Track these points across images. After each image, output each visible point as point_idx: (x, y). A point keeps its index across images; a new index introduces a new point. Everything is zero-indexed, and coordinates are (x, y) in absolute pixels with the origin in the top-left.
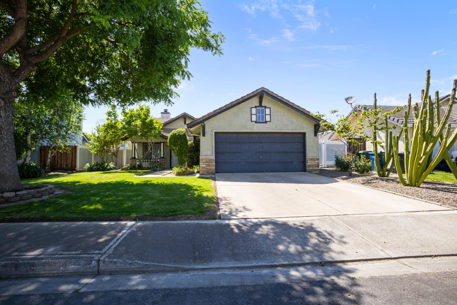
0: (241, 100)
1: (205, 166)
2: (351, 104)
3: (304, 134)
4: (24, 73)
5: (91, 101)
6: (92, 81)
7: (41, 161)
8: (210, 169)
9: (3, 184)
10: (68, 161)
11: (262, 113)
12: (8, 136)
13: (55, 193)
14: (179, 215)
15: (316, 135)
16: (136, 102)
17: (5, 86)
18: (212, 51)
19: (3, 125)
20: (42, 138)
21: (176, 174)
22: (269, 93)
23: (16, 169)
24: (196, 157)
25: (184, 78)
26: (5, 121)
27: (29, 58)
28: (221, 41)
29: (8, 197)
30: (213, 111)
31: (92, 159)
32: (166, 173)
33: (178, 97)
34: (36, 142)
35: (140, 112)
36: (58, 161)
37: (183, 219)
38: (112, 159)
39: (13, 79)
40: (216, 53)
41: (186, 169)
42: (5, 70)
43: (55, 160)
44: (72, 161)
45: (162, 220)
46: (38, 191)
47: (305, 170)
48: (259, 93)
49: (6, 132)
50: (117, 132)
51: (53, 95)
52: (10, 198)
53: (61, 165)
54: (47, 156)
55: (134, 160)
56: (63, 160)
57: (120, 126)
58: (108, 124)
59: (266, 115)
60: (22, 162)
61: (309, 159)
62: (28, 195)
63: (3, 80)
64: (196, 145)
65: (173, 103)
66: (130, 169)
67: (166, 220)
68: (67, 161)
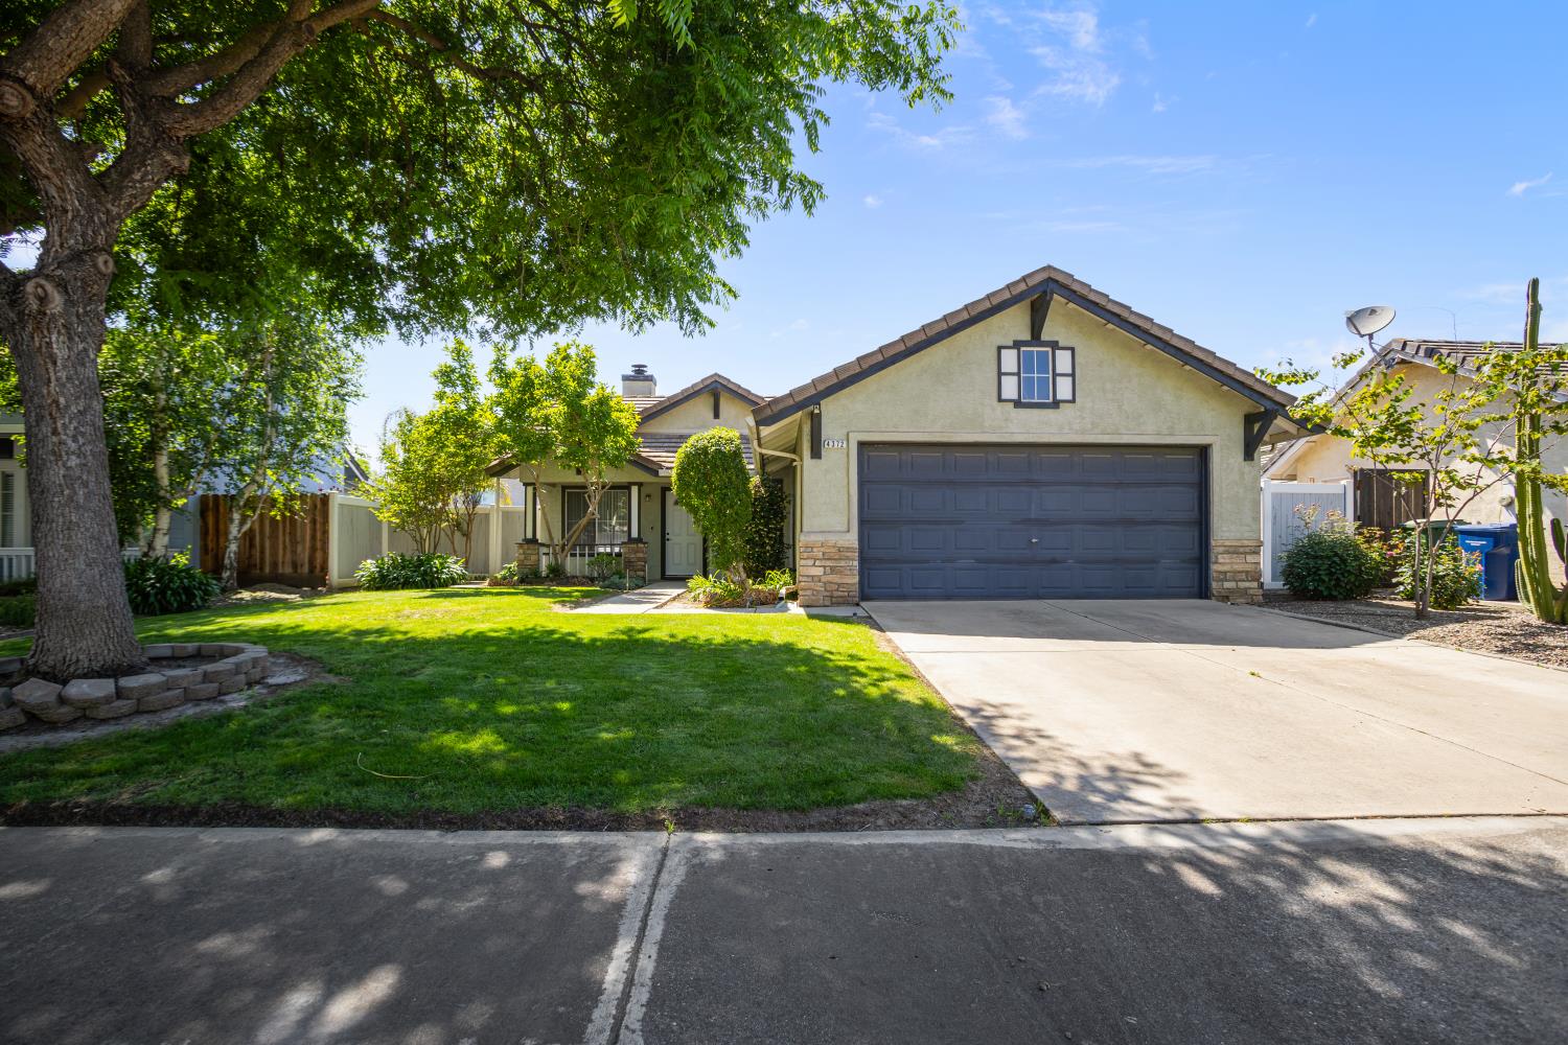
0: (965, 316)
1: (818, 571)
2: (1371, 336)
3: (1203, 452)
4: (142, 180)
5: (396, 316)
6: (400, 239)
7: (205, 550)
8: (839, 585)
9: (67, 641)
10: (299, 549)
11: (1043, 368)
12: (81, 441)
13: (271, 681)
14: (859, 800)
15: (1249, 453)
16: (563, 319)
17: (67, 231)
18: (904, 87)
19: (63, 394)
20: (210, 465)
21: (707, 603)
22: (1075, 287)
23: (118, 579)
24: (770, 538)
25: (786, 206)
26: (69, 378)
27: (163, 115)
28: (944, 40)
29: (85, 701)
30: (854, 359)
31: (380, 543)
32: (668, 598)
33: (730, 298)
34: (189, 477)
35: (561, 368)
36: (262, 552)
37: (880, 822)
38: (453, 543)
39: (99, 202)
40: (921, 97)
41: (742, 583)
42: (67, 160)
43: (252, 545)
44: (313, 549)
45: (787, 829)
46: (205, 674)
47: (1203, 591)
48: (1035, 286)
49: (75, 424)
50: (472, 446)
51: (248, 294)
52: (95, 703)
53: (275, 565)
54: (227, 533)
55: (531, 546)
56: (281, 546)
57: (487, 421)
58: (446, 413)
59: (1055, 375)
60: (139, 554)
61: (1221, 549)
62: (169, 689)
63: (58, 202)
64: (771, 493)
65: (711, 324)
66: (522, 581)
67: (802, 829)
68: (294, 552)
